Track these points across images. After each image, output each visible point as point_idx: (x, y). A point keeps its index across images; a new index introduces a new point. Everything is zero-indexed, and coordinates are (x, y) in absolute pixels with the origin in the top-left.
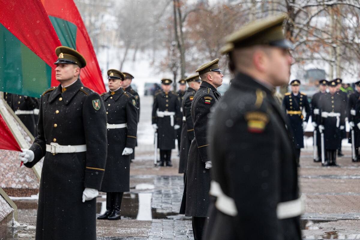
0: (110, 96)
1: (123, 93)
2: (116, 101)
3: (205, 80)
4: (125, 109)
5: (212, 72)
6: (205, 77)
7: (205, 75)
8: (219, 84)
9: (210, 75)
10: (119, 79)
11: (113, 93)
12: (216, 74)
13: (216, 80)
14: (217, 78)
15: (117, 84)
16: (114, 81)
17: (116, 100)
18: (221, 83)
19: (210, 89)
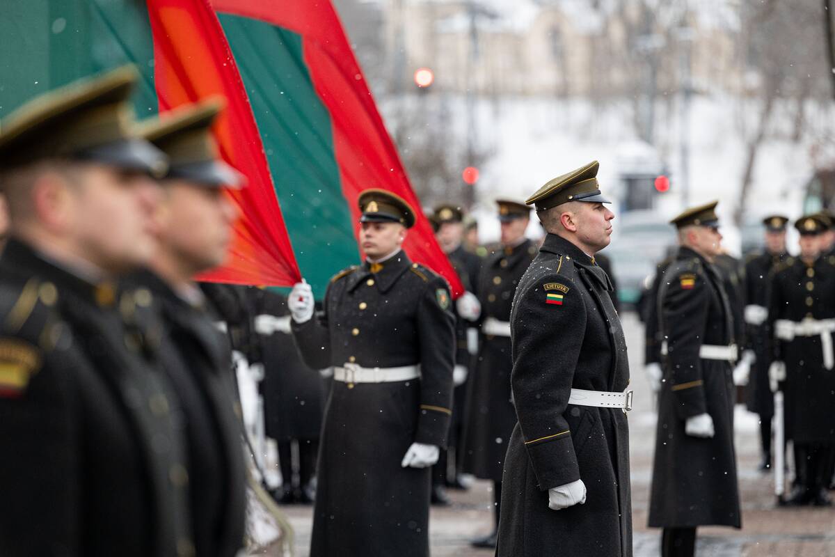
0: (366, 278)
1: (409, 268)
2: (385, 293)
3: (554, 231)
4: (413, 320)
5: (575, 203)
6: (554, 220)
7: (554, 213)
8: (599, 241)
9: (570, 214)
10: (397, 221)
11: (377, 269)
12: (587, 210)
13: (587, 231)
14: (593, 222)
15: (388, 238)
16: (378, 228)
17: (384, 289)
18: (607, 239)
19: (564, 259)
